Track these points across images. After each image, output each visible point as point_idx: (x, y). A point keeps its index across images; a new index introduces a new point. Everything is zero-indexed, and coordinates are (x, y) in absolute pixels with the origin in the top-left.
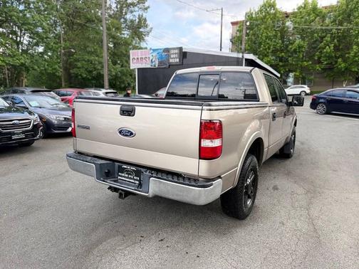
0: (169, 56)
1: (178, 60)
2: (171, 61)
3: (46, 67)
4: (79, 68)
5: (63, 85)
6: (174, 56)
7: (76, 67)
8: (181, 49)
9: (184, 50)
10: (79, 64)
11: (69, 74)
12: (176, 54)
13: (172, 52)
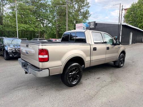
0: (90, 25)
1: (93, 26)
2: (91, 27)
3: (51, 31)
4: (62, 31)
5: (57, 37)
6: (92, 25)
7: (61, 31)
8: (95, 22)
9: (96, 23)
10: (62, 30)
11: (59, 34)
12: (93, 24)
13: (91, 23)
